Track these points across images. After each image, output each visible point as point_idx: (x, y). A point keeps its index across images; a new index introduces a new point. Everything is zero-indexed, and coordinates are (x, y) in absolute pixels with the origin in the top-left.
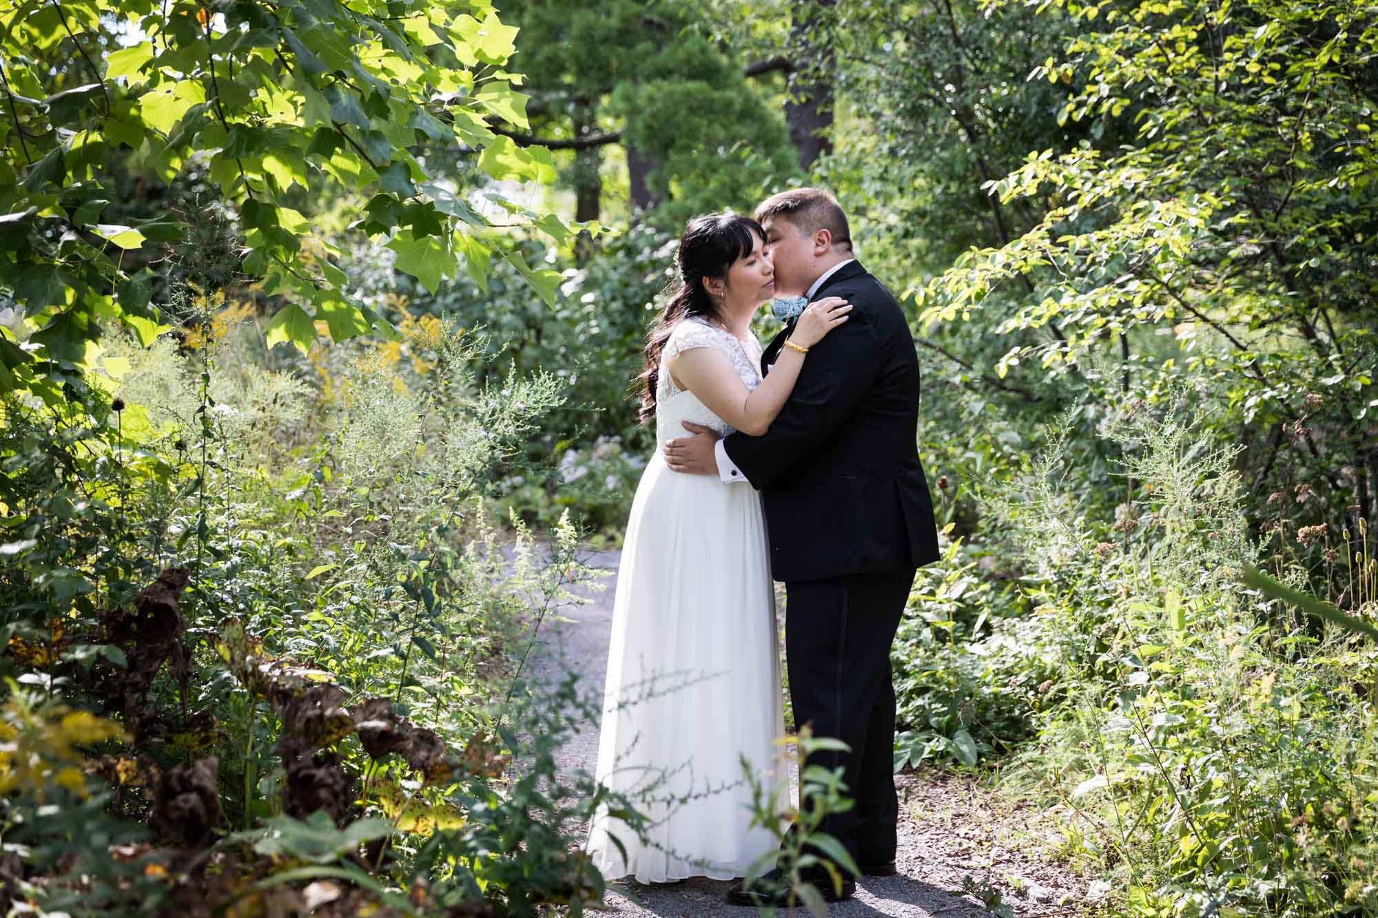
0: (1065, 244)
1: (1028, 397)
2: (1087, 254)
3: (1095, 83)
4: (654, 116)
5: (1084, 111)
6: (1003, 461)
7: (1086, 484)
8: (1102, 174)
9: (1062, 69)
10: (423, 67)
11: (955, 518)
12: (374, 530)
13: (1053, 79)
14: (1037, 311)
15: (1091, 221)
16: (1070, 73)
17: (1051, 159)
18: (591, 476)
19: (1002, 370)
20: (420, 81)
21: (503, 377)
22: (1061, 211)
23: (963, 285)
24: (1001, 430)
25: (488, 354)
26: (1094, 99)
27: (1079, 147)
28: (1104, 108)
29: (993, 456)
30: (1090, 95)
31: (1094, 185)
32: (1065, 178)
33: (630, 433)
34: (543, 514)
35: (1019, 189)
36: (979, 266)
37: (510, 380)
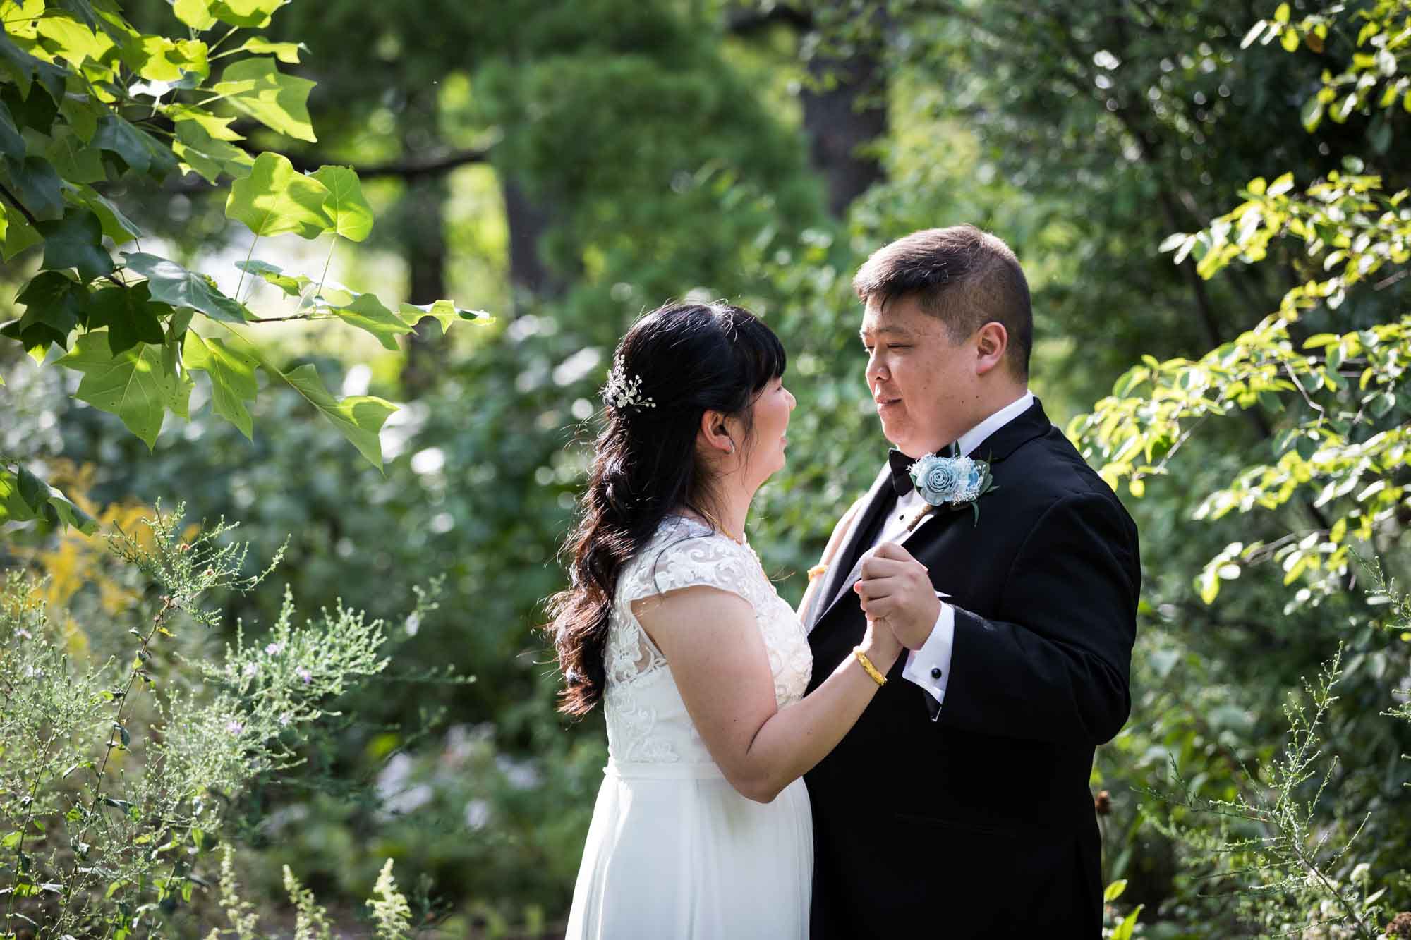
0: (1320, 351)
1: (1264, 639)
2: (1360, 368)
3: (1370, 49)
4: (551, 123)
5: (1351, 101)
6: (1221, 762)
7: (1375, 803)
8: (1388, 217)
9: (1306, 25)
10: (114, 33)
11: (1133, 872)
12: (32, 914)
13: (1291, 43)
14: (1271, 476)
15: (1373, 306)
16: (1321, 32)
17: (1289, 194)
18: (439, 803)
19: (1208, 588)
20: (107, 60)
21: (270, 619)
22: (1312, 289)
23: (1131, 429)
24: (1214, 704)
25: (243, 576)
26: (1368, 81)
27: (1342, 171)
28: (1389, 98)
29: (1197, 752)
30: (1361, 72)
31: (1374, 240)
32: (1318, 228)
33: (512, 718)
34: (348, 878)
35: (1233, 251)
36: (1158, 394)
37: (283, 624)
